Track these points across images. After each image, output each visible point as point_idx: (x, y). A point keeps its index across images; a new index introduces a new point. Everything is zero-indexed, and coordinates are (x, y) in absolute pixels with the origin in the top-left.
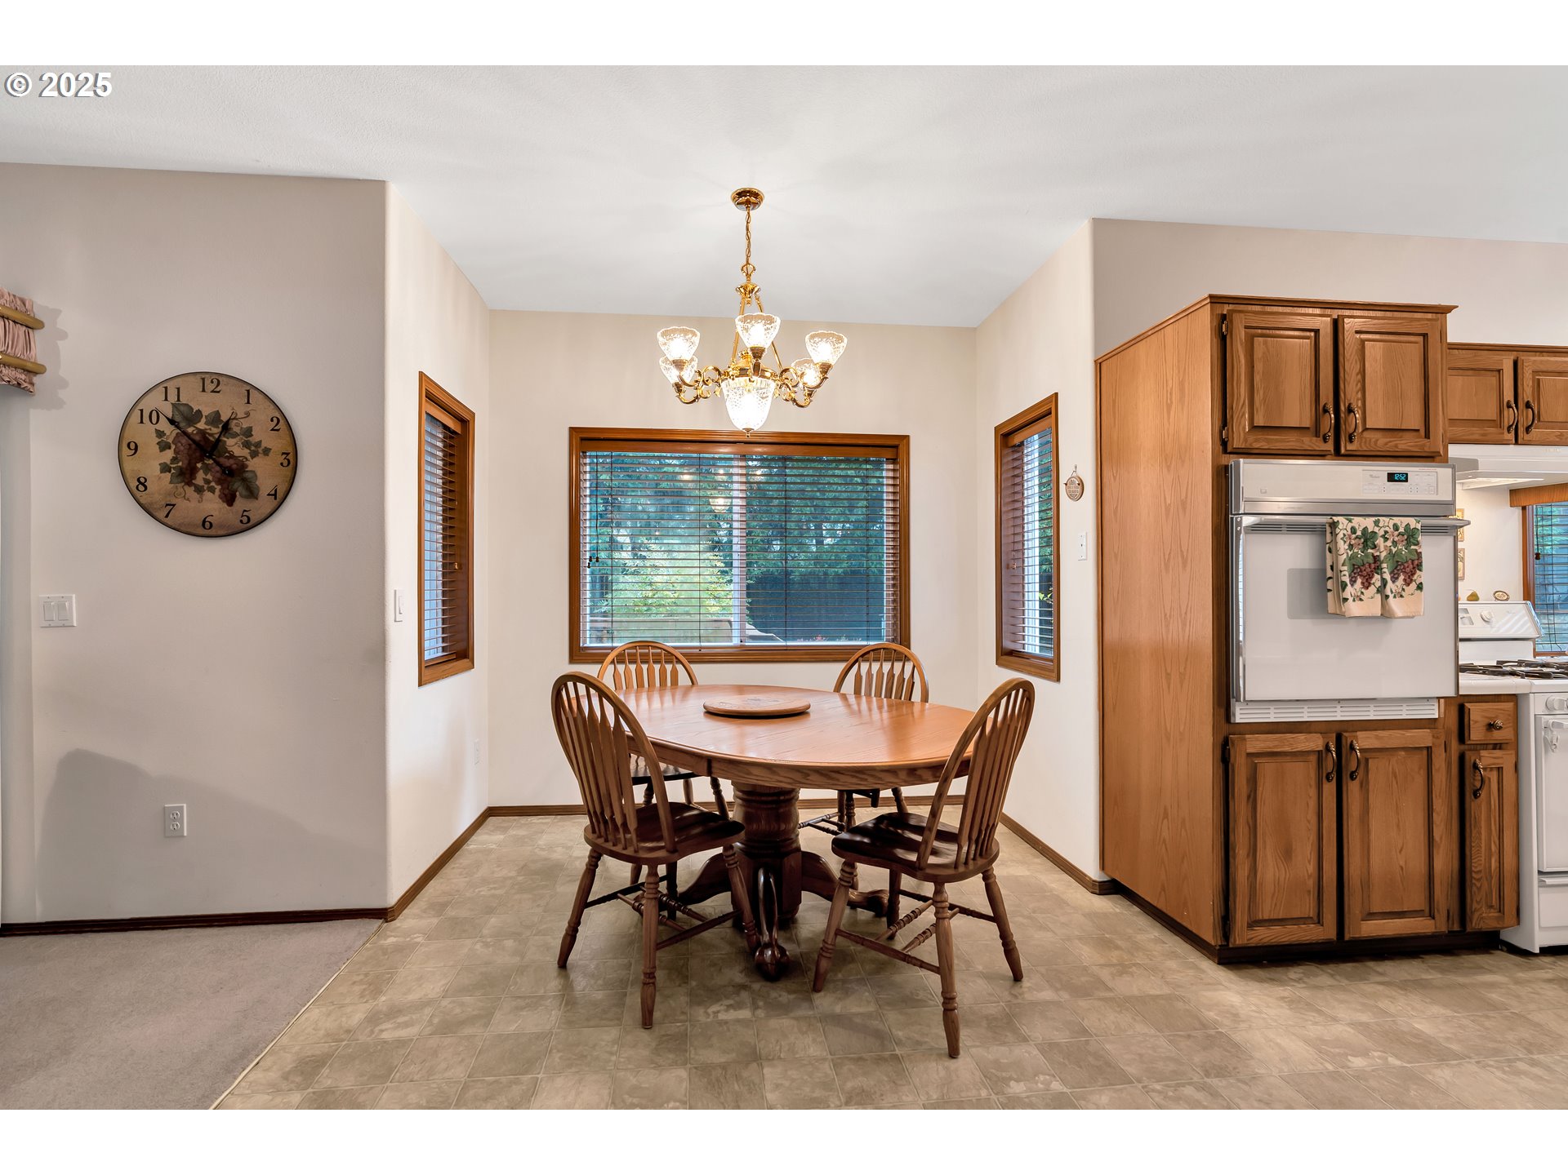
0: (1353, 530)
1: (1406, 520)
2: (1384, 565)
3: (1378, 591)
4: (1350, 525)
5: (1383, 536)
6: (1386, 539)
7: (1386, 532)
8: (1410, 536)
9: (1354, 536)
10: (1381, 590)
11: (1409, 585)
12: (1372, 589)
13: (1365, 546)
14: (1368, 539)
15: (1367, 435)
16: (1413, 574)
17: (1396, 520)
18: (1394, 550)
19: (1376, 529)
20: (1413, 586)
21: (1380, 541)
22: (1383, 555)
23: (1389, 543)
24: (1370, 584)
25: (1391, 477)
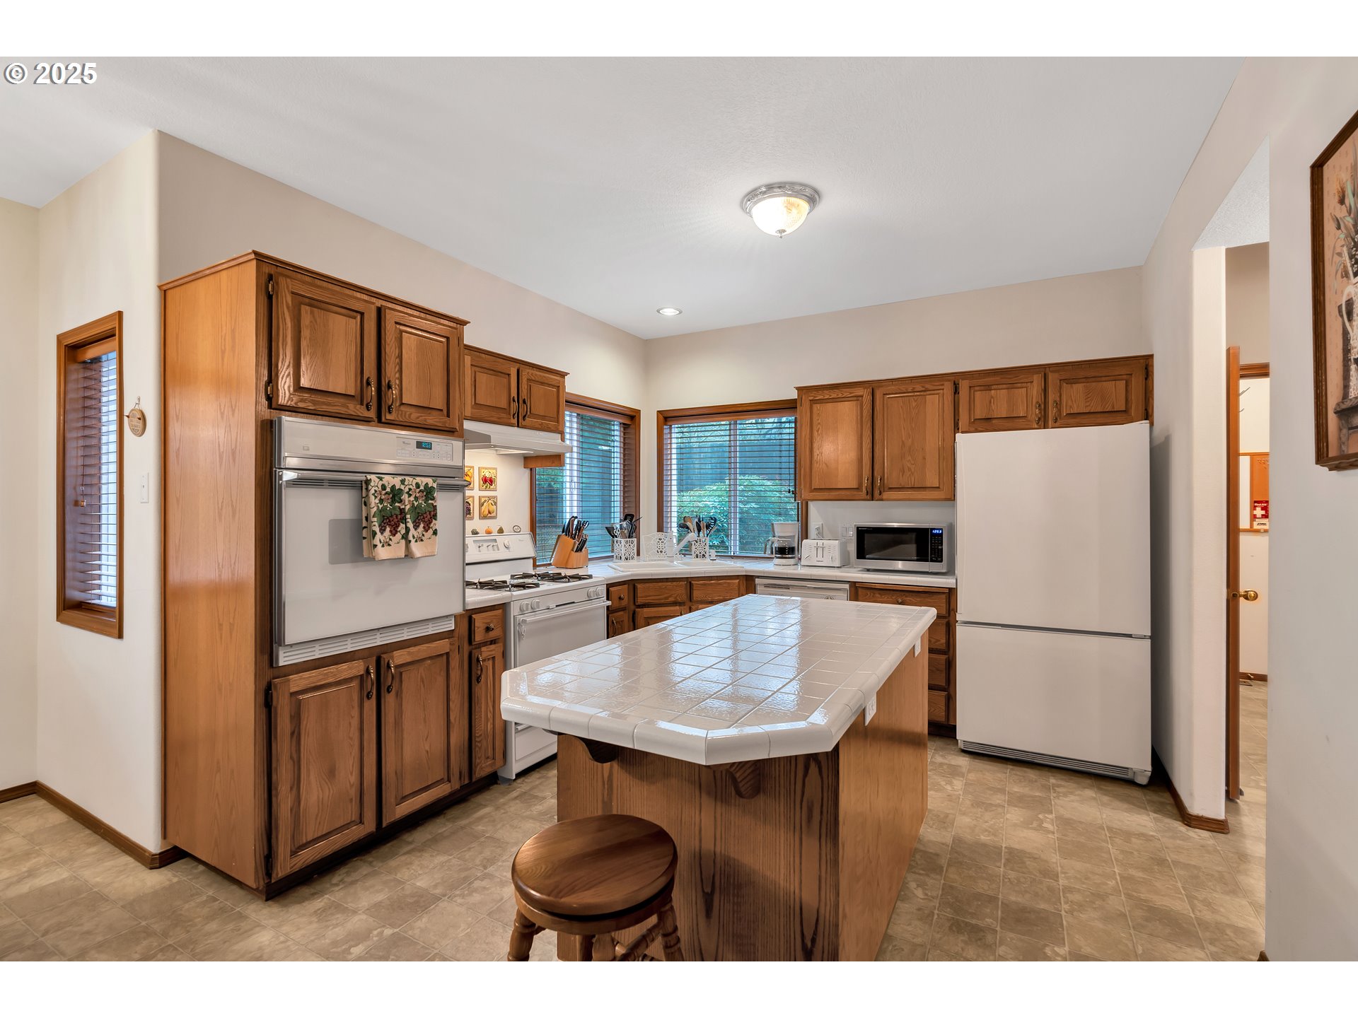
0: (384, 487)
1: (426, 480)
2: (408, 516)
3: (403, 537)
4: (381, 483)
5: (408, 493)
6: (410, 495)
7: (410, 489)
8: (428, 493)
9: (384, 492)
10: (405, 537)
11: (427, 531)
12: (399, 536)
13: (393, 501)
14: (395, 494)
15: (403, 408)
16: (430, 523)
17: (418, 480)
18: (416, 504)
19: (402, 487)
20: (431, 531)
21: (405, 497)
22: (408, 507)
23: (412, 498)
24: (396, 532)
25: (420, 445)
